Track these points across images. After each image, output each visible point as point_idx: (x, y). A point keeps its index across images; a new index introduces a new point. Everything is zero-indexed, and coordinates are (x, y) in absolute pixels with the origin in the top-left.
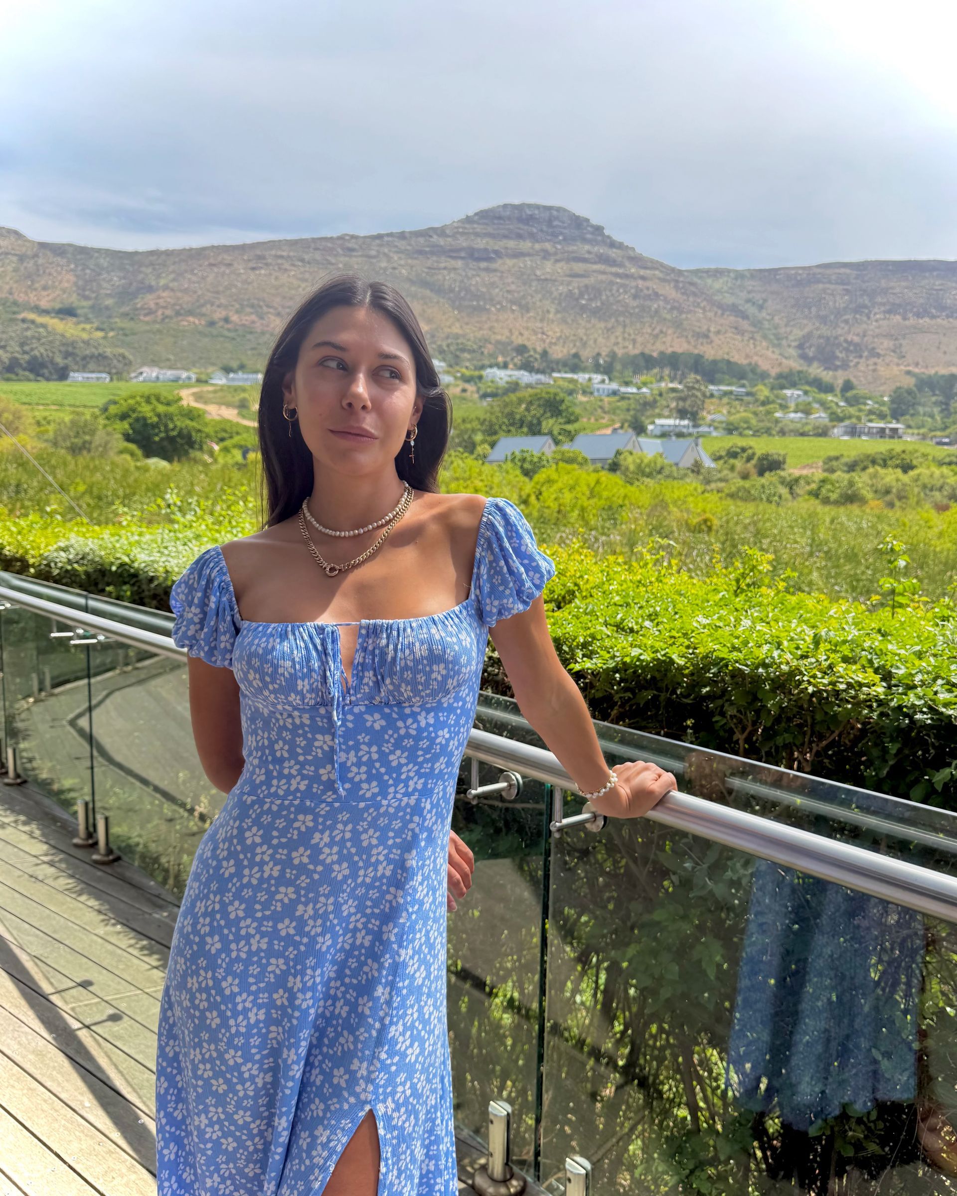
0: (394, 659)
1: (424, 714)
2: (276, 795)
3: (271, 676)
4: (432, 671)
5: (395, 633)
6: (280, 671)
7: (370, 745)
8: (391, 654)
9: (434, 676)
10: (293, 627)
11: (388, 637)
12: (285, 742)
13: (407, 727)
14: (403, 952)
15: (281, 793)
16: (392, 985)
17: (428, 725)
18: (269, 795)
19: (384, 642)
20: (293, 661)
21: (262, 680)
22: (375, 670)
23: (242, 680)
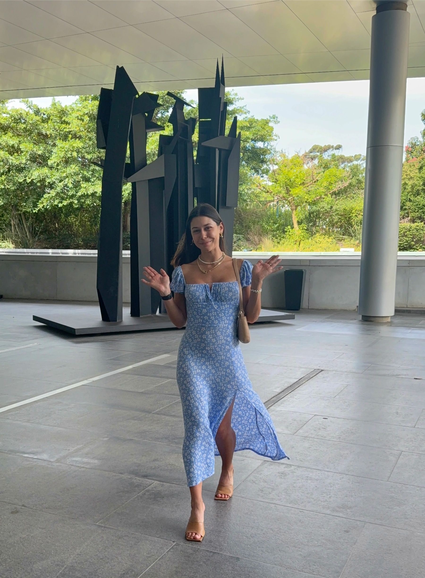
0: (220, 291)
1: (227, 305)
2: (196, 323)
3: (194, 296)
4: (229, 294)
5: (220, 285)
6: (196, 294)
7: (214, 312)
8: (219, 290)
9: (229, 295)
10: (199, 285)
11: (218, 287)
12: (196, 311)
13: (223, 308)
14: (233, 359)
15: (197, 323)
16: (233, 365)
17: (227, 307)
18: (195, 323)
19: (217, 288)
20: (199, 292)
21: (192, 296)
22: (216, 294)
23: (187, 297)
